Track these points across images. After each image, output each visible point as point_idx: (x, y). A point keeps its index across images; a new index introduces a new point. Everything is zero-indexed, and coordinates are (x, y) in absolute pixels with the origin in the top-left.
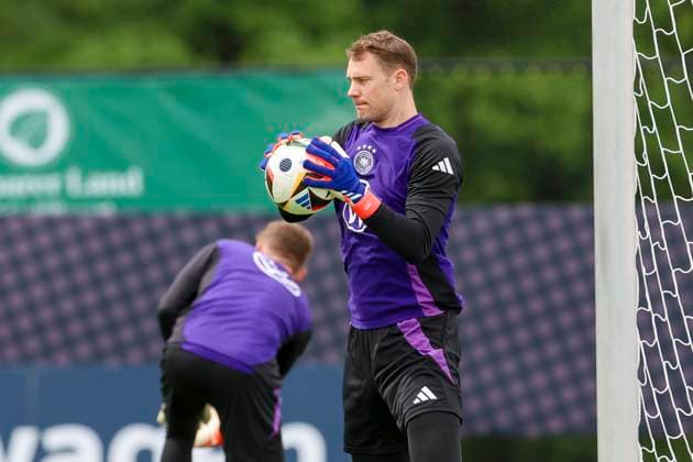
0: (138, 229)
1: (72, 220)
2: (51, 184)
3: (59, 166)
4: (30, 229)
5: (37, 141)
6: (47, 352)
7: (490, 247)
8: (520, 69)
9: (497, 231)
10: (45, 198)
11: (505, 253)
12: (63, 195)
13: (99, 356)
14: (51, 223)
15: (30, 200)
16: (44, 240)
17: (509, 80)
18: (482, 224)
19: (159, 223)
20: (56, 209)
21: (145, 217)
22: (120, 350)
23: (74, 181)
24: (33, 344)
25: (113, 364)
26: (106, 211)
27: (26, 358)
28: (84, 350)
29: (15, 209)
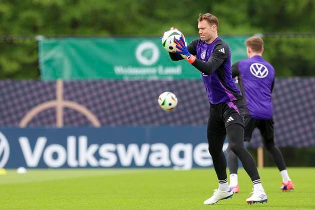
0: (180, 84)
1: (160, 82)
2: (154, 71)
3: (156, 65)
4: (147, 84)
5: (149, 58)
6: (153, 121)
7: (286, 90)
8: (295, 36)
9: (288, 85)
10: (152, 75)
11: (291, 92)
12: (157, 74)
13: (168, 123)
14: (153, 82)
15: (147, 75)
16: (151, 87)
17: (292, 39)
18: (284, 83)
19: (186, 82)
20: (155, 78)
21: (182, 81)
22: (174, 121)
23: (161, 70)
24: (148, 119)
25: (172, 125)
26: (170, 79)
27: (146, 123)
28: (164, 121)
29: (143, 78)
